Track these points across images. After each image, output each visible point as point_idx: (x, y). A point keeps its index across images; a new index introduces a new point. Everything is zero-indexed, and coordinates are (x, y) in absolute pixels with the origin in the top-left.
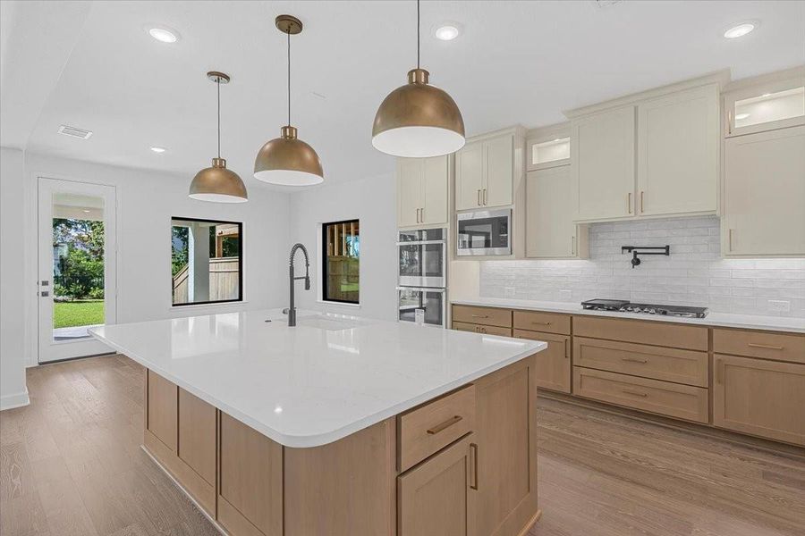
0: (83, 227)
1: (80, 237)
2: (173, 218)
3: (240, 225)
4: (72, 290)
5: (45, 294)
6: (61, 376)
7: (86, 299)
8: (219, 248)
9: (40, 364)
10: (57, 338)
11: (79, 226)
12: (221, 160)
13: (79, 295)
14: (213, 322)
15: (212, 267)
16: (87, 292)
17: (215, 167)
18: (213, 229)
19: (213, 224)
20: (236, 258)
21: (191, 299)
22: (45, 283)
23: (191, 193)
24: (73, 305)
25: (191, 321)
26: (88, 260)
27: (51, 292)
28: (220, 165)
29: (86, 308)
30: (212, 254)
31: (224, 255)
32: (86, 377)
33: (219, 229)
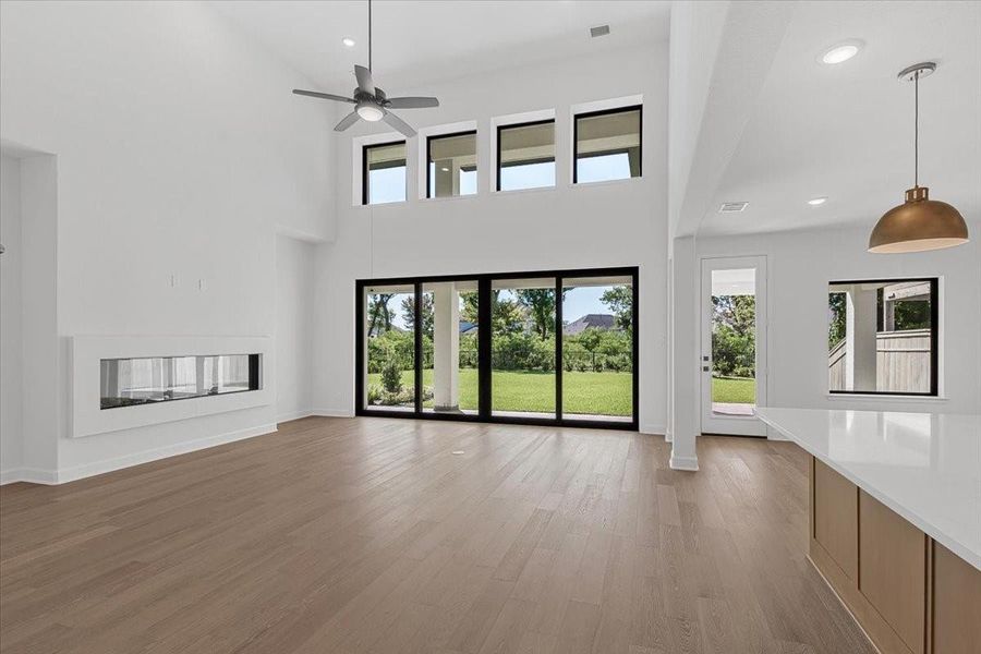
0: (728, 302)
1: (725, 314)
2: (831, 283)
3: (934, 282)
4: (720, 366)
5: (706, 369)
6: (719, 450)
7: (731, 376)
8: (888, 317)
9: (703, 434)
10: (716, 413)
11: (724, 302)
12: (920, 190)
13: (725, 372)
14: (880, 420)
15: (880, 345)
16: (732, 368)
17: (909, 203)
18: (880, 292)
19: (879, 285)
20: (927, 332)
21: (850, 386)
22: (706, 359)
23: (871, 246)
24: (722, 381)
25: (850, 415)
26: (732, 335)
27: (711, 368)
28: (918, 197)
29: (733, 384)
30: (880, 328)
31: (897, 328)
32: (741, 457)
33: (889, 292)
